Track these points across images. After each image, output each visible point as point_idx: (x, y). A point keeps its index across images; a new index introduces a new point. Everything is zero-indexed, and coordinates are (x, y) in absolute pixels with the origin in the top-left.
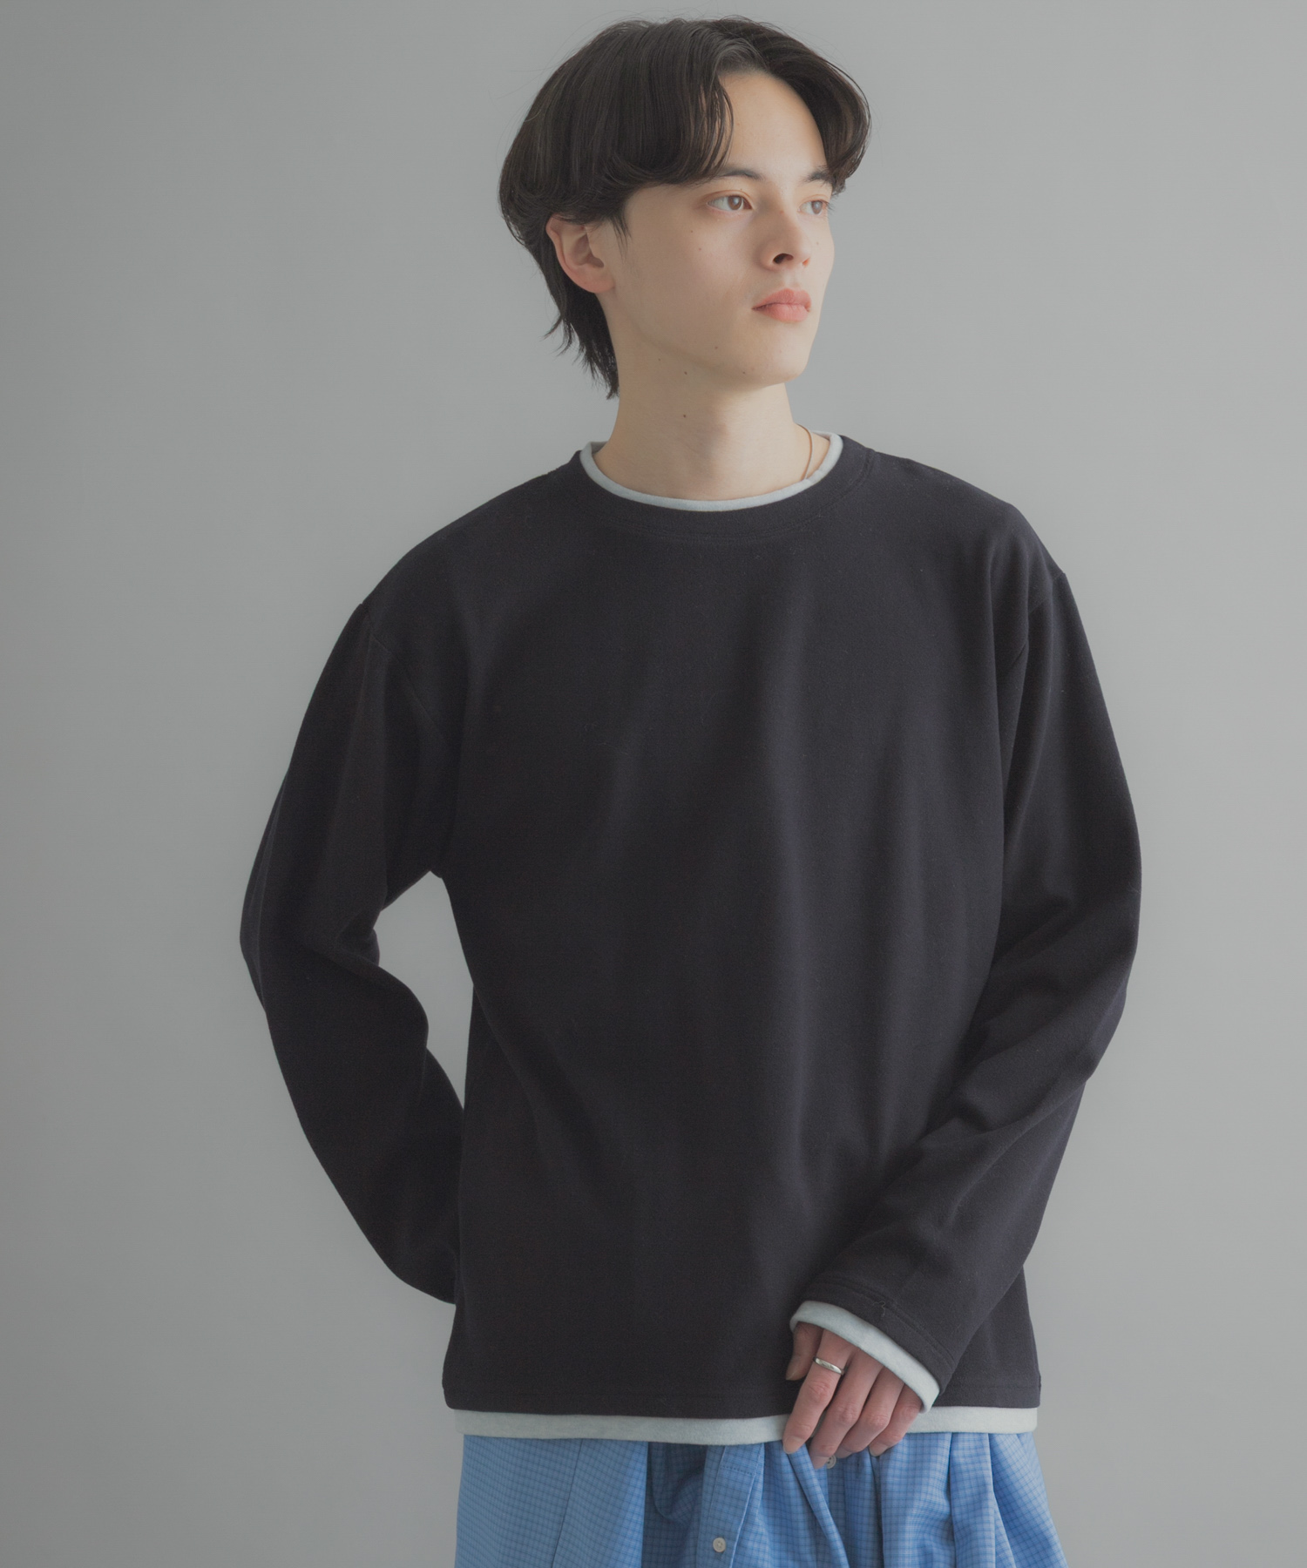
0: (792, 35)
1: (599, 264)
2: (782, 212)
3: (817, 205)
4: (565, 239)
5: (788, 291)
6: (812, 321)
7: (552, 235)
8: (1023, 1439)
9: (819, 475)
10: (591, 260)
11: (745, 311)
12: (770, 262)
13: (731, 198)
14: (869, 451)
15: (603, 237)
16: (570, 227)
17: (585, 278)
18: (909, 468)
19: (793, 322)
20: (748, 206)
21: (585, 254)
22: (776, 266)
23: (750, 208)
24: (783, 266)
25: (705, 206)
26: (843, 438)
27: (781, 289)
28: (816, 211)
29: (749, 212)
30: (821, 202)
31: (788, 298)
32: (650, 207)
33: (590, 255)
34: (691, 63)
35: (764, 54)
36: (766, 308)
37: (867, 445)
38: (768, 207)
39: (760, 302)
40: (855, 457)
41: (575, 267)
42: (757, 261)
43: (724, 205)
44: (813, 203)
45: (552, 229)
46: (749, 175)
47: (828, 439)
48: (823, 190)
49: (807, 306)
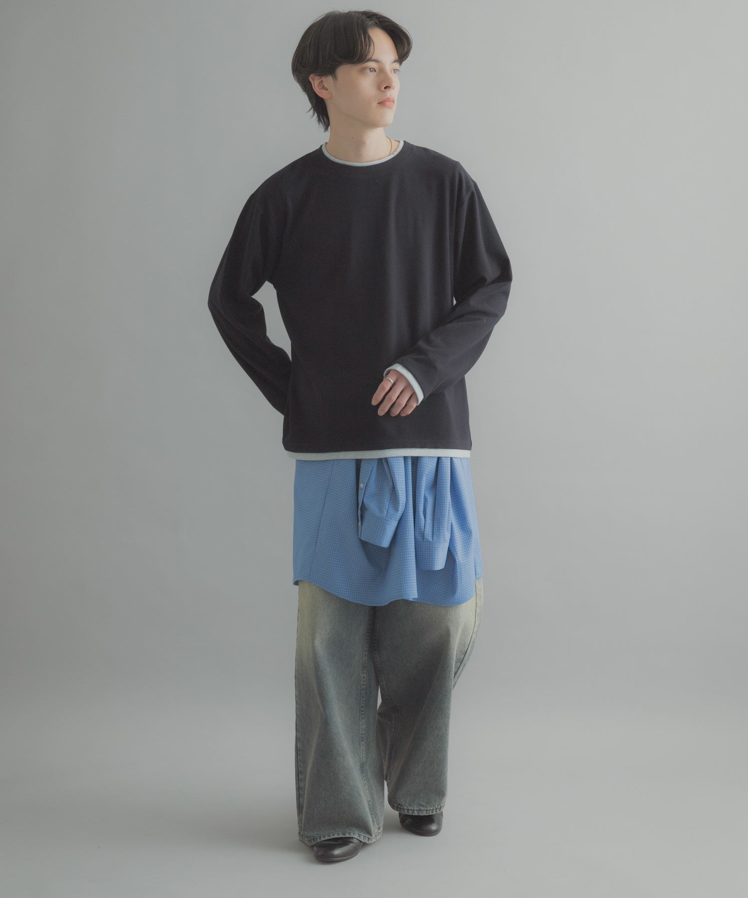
0: (387, 16)
1: (327, 90)
2: (386, 73)
3: (395, 70)
4: (315, 81)
5: (388, 98)
6: (395, 106)
7: (311, 80)
8: (462, 459)
9: (396, 153)
10: (323, 88)
11: (375, 104)
12: (383, 89)
13: (370, 69)
14: (413, 145)
15: (328, 81)
16: (317, 77)
17: (321, 94)
18: (425, 150)
19: (390, 107)
20: (375, 71)
21: (322, 86)
22: (385, 90)
23: (376, 71)
24: (387, 90)
25: (363, 71)
26: (404, 141)
27: (386, 97)
28: (395, 72)
29: (376, 73)
30: (396, 70)
31: (388, 100)
32: (344, 71)
33: (324, 86)
34: (357, 24)
35: (379, 22)
36: (381, 103)
37: (412, 143)
38: (382, 71)
39: (380, 101)
40: (407, 147)
41: (319, 91)
42: (379, 88)
43: (368, 71)
44: (394, 70)
45: (312, 79)
46: (376, 61)
47: (399, 142)
48: (397, 65)
49: (394, 102)
